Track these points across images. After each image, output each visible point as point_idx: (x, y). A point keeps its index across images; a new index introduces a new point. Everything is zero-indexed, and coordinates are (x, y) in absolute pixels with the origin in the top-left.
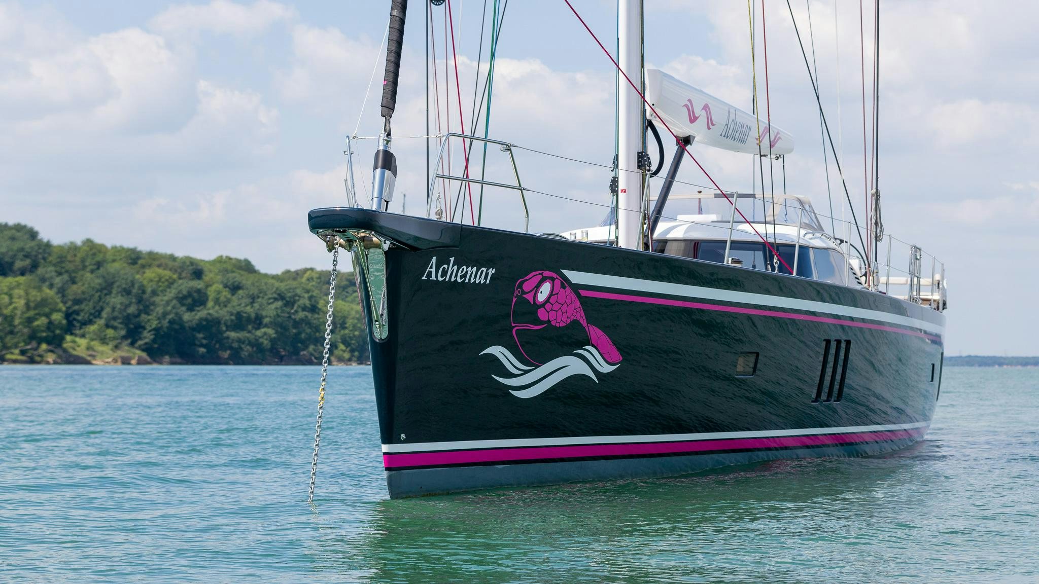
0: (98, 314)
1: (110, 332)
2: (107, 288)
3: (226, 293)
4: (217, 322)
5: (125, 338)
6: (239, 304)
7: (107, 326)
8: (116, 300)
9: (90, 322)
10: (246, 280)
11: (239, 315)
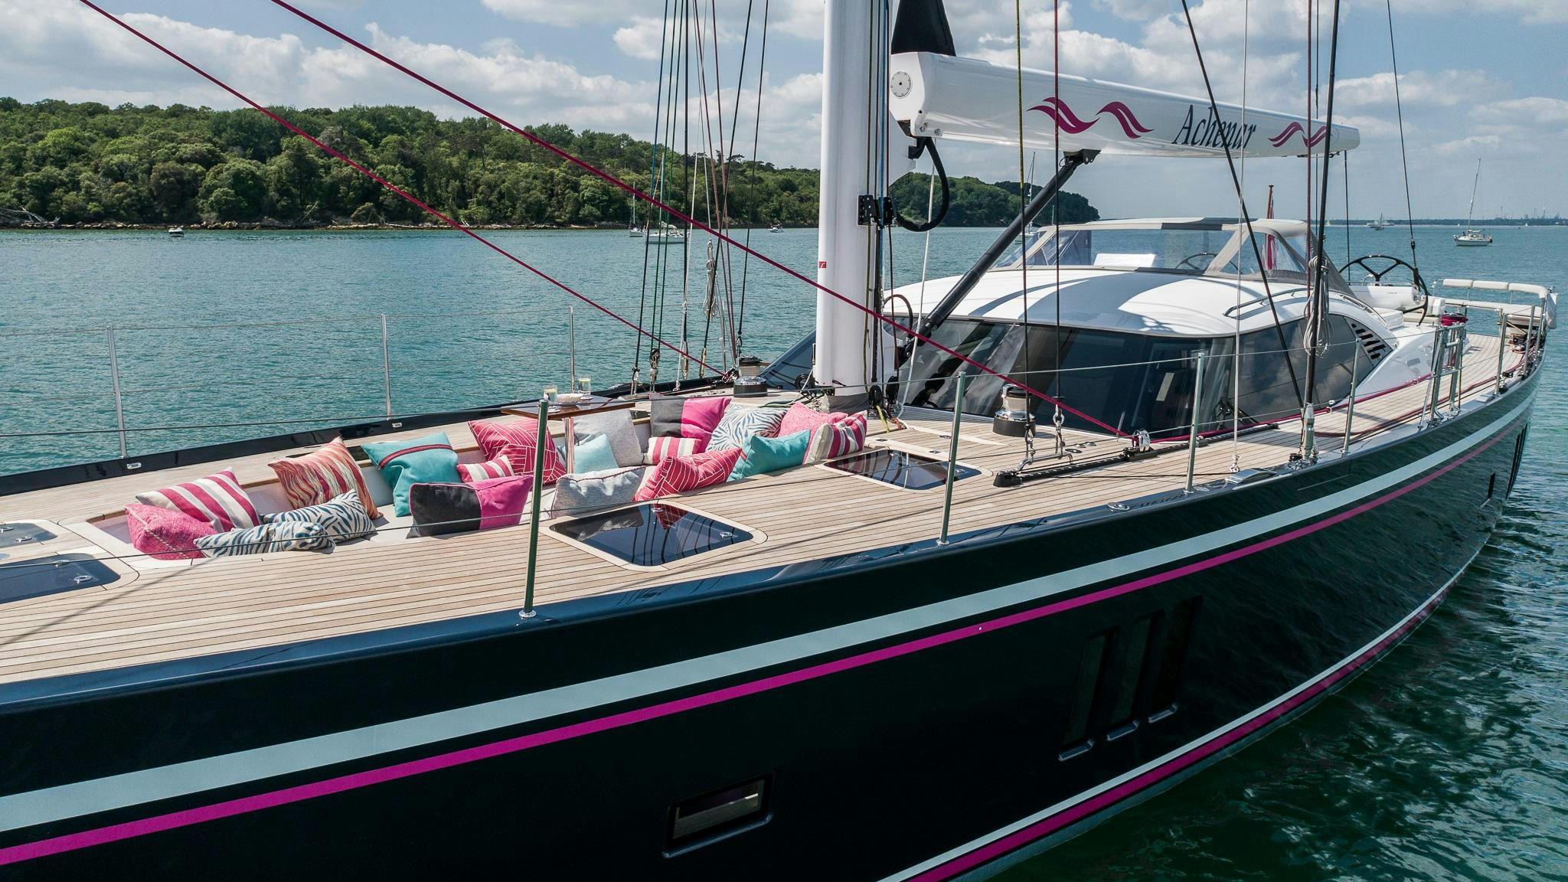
0: (908, 203)
1: (913, 211)
2: (912, 192)
3: (965, 193)
4: (962, 206)
5: (919, 214)
6: (971, 198)
7: (912, 209)
8: (916, 198)
9: (905, 207)
10: (976, 186)
11: (971, 203)
